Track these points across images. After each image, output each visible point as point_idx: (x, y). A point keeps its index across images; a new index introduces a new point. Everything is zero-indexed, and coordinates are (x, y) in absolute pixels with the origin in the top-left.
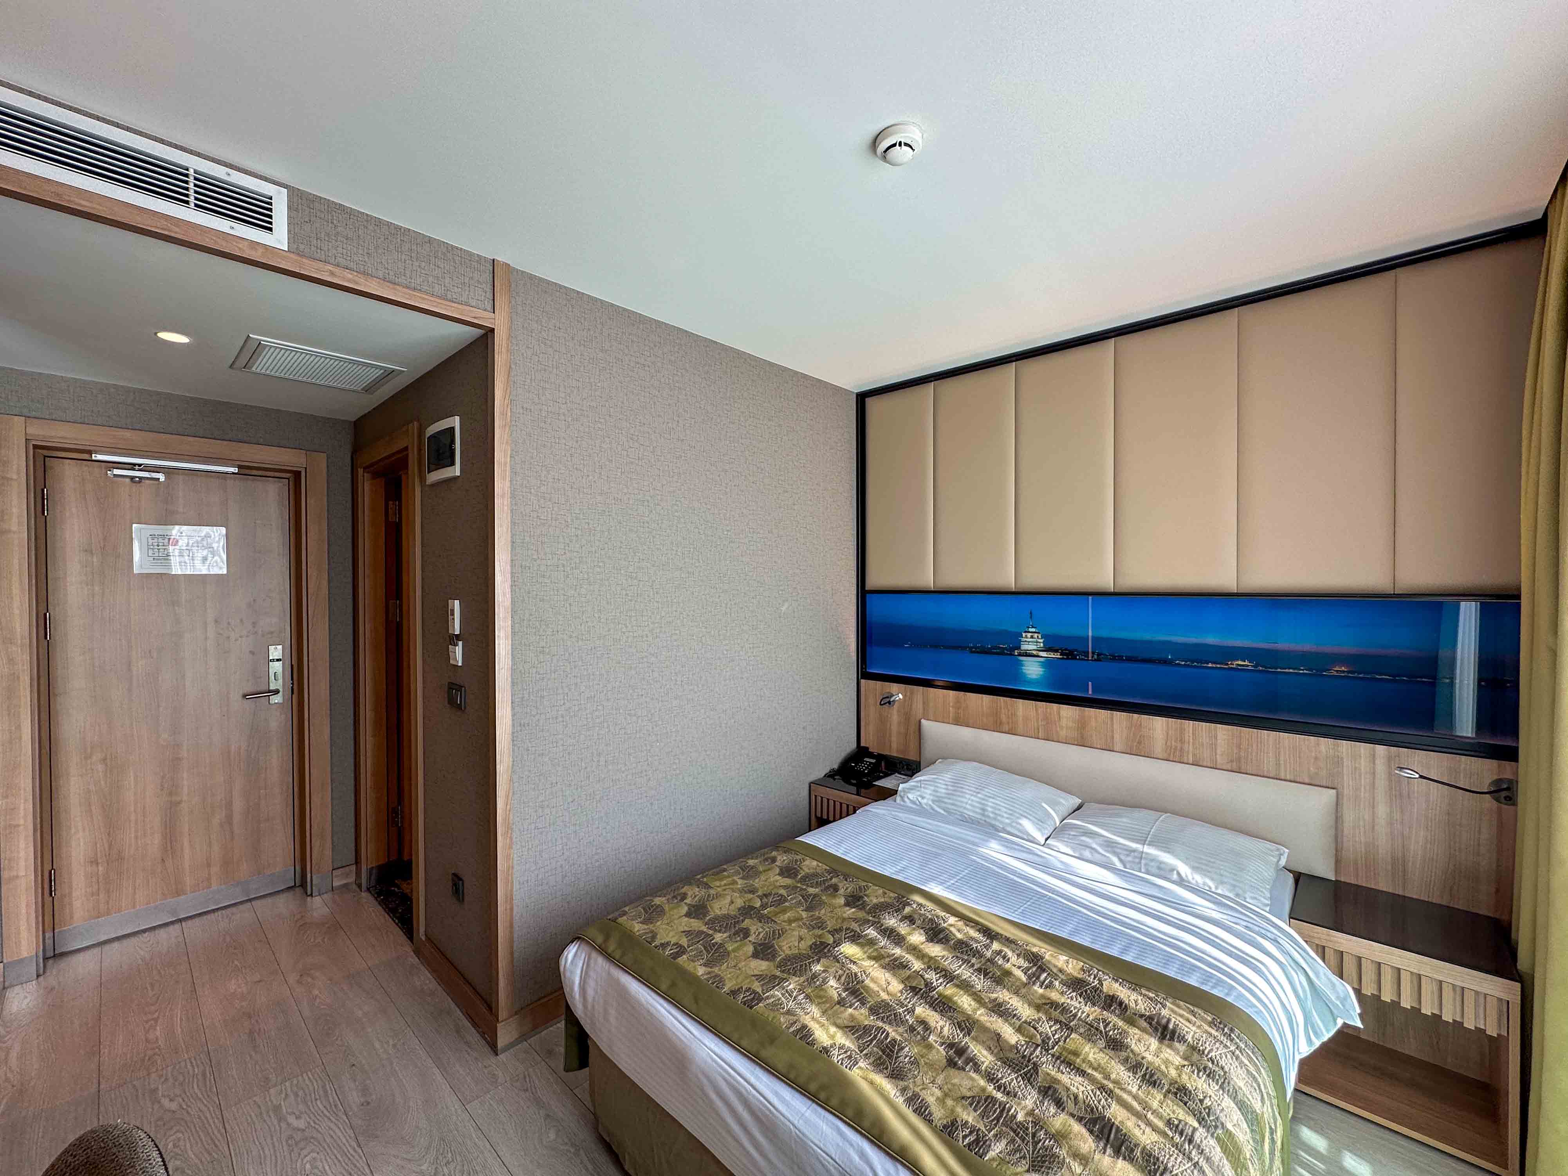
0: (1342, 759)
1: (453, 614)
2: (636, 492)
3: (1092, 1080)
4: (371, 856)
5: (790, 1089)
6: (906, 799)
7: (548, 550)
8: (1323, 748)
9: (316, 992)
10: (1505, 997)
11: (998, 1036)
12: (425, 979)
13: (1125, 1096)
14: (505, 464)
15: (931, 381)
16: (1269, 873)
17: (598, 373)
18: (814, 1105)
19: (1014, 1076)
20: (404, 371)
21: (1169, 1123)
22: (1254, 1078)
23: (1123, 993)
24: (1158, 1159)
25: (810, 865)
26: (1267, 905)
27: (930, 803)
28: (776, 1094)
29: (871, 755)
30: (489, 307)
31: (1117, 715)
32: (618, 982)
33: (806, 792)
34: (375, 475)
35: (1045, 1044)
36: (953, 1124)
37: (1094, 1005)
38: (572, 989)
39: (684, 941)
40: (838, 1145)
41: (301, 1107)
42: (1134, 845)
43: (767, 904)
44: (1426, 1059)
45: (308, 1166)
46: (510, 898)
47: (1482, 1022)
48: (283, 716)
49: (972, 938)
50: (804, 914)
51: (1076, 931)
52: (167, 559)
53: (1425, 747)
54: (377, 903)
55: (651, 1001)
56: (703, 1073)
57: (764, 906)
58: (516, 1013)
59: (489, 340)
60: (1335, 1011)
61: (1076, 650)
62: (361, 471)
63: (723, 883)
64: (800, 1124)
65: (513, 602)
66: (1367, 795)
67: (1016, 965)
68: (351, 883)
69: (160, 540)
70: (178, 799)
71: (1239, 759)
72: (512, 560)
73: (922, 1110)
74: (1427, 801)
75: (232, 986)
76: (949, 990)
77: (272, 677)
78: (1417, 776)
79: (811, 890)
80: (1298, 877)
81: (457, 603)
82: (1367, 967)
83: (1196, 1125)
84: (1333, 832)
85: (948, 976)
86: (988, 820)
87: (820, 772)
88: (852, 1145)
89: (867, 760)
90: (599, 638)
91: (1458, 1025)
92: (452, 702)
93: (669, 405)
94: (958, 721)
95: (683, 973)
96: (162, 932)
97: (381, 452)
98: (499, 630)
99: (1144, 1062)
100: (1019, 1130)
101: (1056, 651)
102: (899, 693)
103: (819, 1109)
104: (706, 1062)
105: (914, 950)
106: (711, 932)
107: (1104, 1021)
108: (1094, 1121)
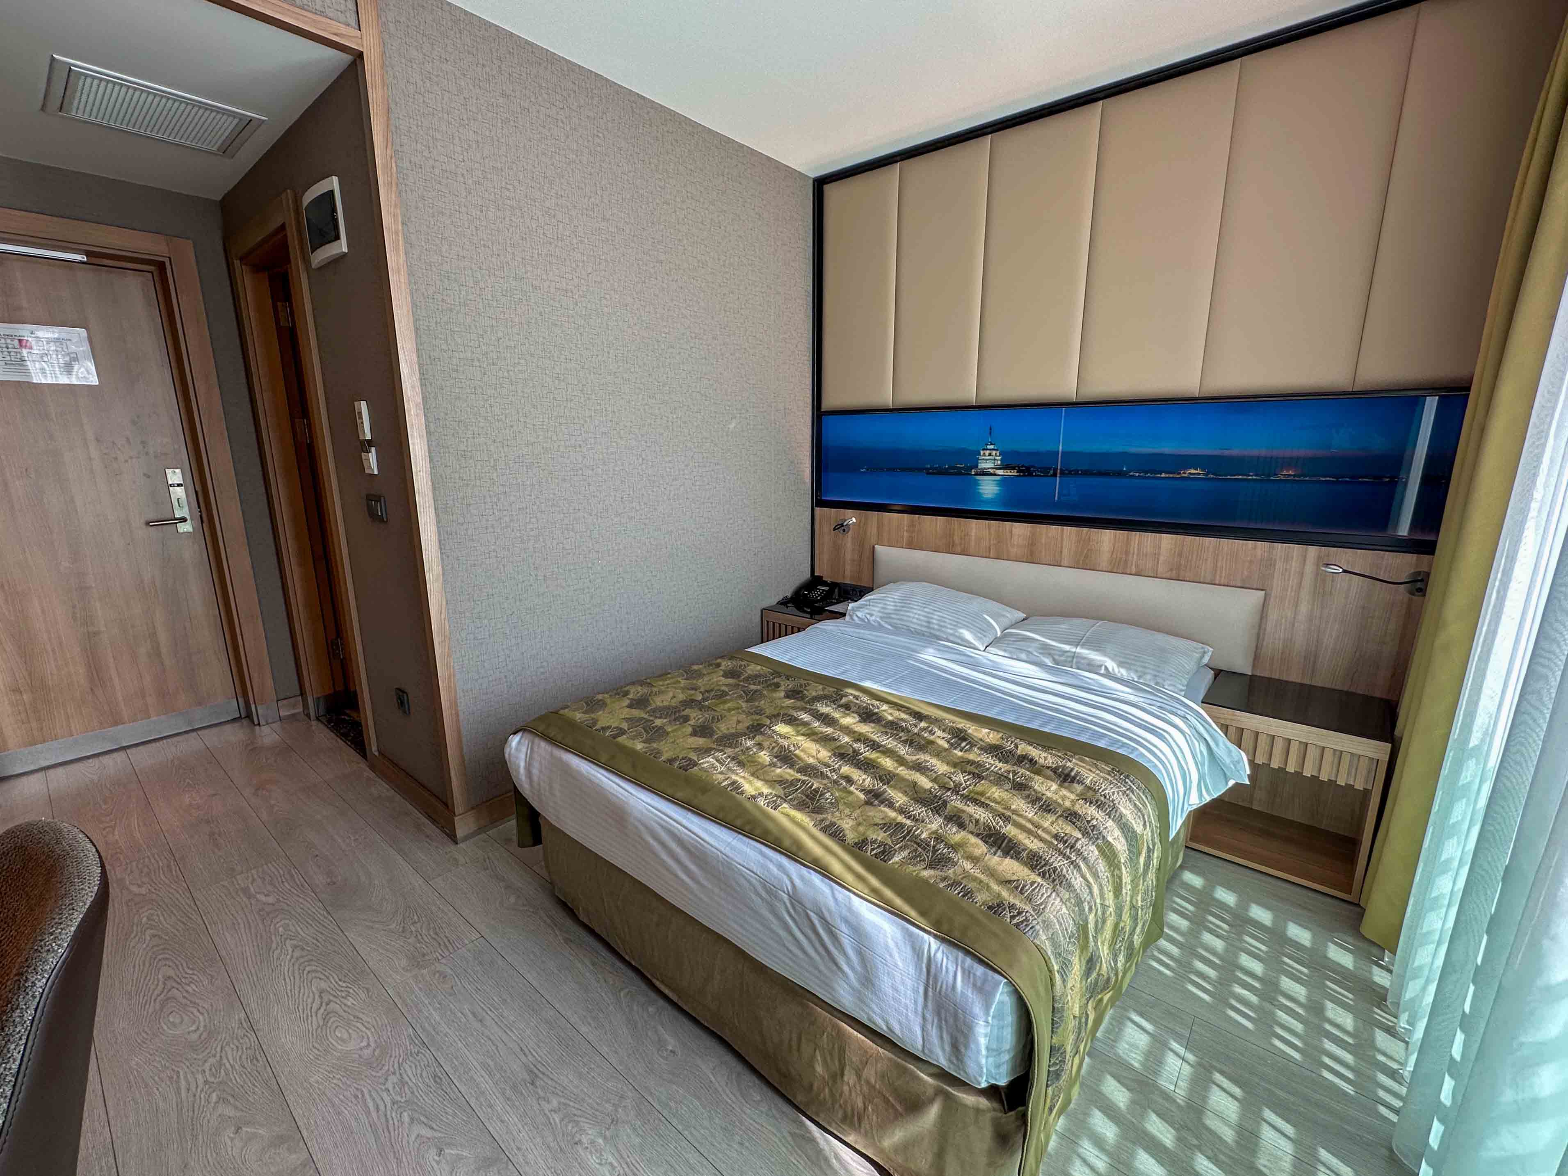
0: (1275, 560)
1: (361, 418)
2: (557, 279)
3: (993, 811)
4: (315, 687)
5: (718, 826)
6: (855, 618)
7: (459, 341)
8: (1259, 552)
9: (273, 802)
10: (1375, 756)
11: (915, 784)
12: (382, 788)
13: (1020, 820)
14: (397, 233)
15: (897, 162)
16: (1190, 665)
17: (500, 125)
18: (740, 836)
19: (923, 809)
20: (264, 121)
21: (1056, 837)
22: (1140, 810)
23: (1035, 753)
24: (1041, 858)
25: (754, 669)
26: (1182, 690)
27: (878, 619)
28: (706, 831)
29: (825, 583)
30: (353, 23)
31: (1068, 530)
32: (560, 760)
33: (758, 619)
34: (257, 269)
35: (956, 790)
36: (863, 841)
37: (1007, 762)
38: (518, 773)
39: (625, 726)
40: (759, 862)
41: (270, 888)
42: (1067, 647)
43: (708, 697)
44: (1307, 823)
45: (281, 929)
46: (454, 704)
47: (1352, 779)
48: (196, 547)
49: (902, 720)
50: (744, 705)
51: (1002, 713)
52: (23, 365)
53: (1355, 546)
54: (328, 731)
55: (593, 772)
56: (640, 821)
57: (704, 700)
58: (473, 808)
59: (359, 68)
60: (1228, 774)
61: (1033, 466)
62: (237, 263)
63: (666, 682)
64: (727, 851)
65: (425, 399)
66: (1293, 594)
67: (940, 738)
68: (299, 713)
69: (9, 341)
70: (96, 629)
71: (1179, 568)
72: (418, 350)
73: (836, 834)
74: (1347, 598)
75: (187, 799)
76: (874, 755)
77: (175, 504)
78: (1341, 570)
79: (753, 687)
80: (1218, 673)
81: (363, 404)
82: (1263, 741)
83: (1080, 836)
84: (1256, 631)
85: (875, 746)
86: (932, 631)
87: (772, 600)
88: (771, 861)
89: (820, 587)
90: (527, 445)
91: (1332, 783)
92: (373, 515)
93: (591, 174)
94: (911, 545)
95: (623, 748)
96: (106, 760)
97: (255, 236)
98: (412, 428)
99: (1044, 797)
100: (923, 845)
101: (1013, 468)
102: (852, 518)
103: (744, 838)
104: (642, 813)
105: (847, 730)
106: (651, 718)
107: (1014, 772)
108: (990, 836)
